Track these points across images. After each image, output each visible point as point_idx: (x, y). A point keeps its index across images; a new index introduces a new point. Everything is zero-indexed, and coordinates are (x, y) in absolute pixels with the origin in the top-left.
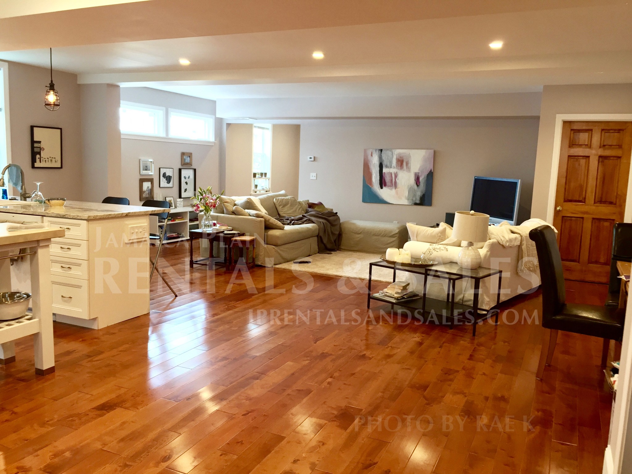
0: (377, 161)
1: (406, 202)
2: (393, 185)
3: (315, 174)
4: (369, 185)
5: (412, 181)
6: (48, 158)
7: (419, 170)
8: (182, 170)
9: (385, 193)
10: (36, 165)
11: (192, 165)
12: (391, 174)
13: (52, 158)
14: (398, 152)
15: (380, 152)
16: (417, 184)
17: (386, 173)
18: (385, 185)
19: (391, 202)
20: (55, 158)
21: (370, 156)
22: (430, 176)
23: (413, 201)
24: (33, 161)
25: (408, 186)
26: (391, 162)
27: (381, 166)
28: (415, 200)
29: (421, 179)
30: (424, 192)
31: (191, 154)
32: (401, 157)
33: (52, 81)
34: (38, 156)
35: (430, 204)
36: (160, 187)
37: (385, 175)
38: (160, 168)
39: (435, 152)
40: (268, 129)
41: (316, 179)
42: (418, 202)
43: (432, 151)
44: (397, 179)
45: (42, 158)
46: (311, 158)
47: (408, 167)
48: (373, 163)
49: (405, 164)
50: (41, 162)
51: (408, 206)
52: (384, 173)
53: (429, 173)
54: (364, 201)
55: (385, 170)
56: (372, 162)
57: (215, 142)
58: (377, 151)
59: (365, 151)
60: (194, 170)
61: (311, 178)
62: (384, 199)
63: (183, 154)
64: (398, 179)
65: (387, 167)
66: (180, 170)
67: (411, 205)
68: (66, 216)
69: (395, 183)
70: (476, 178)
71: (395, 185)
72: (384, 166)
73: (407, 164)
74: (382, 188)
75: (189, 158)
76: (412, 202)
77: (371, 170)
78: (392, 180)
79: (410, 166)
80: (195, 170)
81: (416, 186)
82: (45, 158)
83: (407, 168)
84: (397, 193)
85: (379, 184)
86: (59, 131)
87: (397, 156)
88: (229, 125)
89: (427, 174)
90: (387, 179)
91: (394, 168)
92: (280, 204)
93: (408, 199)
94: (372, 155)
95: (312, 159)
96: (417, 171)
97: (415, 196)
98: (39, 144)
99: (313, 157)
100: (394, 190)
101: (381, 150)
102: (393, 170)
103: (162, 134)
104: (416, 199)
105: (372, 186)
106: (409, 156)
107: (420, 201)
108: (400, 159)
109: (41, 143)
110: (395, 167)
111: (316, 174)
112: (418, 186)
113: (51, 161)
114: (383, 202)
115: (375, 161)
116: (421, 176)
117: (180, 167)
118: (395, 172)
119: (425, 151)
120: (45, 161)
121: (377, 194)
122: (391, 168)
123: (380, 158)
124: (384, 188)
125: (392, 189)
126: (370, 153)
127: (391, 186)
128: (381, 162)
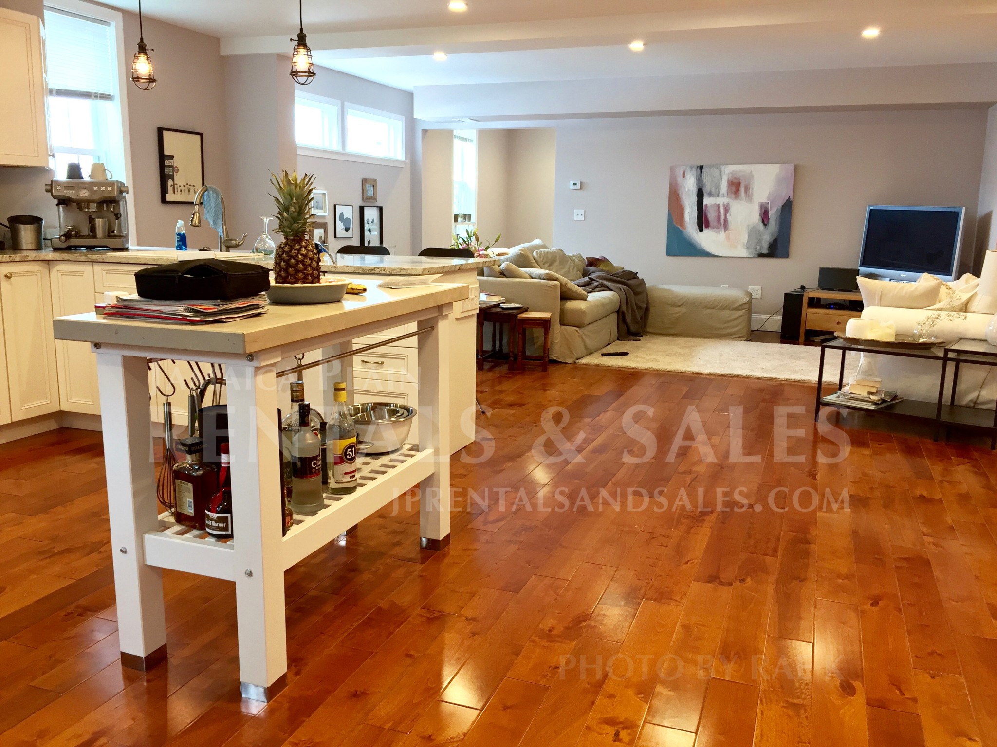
0: (693, 186)
1: (744, 253)
2: (720, 225)
3: (582, 211)
4: (679, 227)
5: (756, 217)
6: (184, 186)
7: (768, 198)
8: (365, 208)
9: (707, 239)
10: (170, 197)
11: (376, 201)
12: (718, 206)
13: (190, 185)
14: (729, 170)
15: (699, 170)
16: (763, 222)
17: (709, 205)
18: (708, 226)
19: (717, 254)
20: (194, 186)
21: (682, 177)
22: (787, 207)
23: (756, 251)
24: (164, 191)
25: (748, 226)
26: (718, 187)
27: (700, 194)
28: (761, 249)
29: (770, 214)
30: (776, 236)
31: (375, 181)
32: (736, 178)
33: (301, 29)
34: (170, 182)
35: (786, 255)
36: (335, 237)
37: (708, 209)
38: (335, 206)
39: (796, 168)
40: (471, 141)
41: (585, 220)
42: (765, 251)
43: (791, 167)
44: (728, 215)
45: (176, 186)
46: (575, 184)
47: (749, 195)
48: (687, 189)
49: (742, 189)
50: (174, 193)
51: (748, 259)
52: (706, 205)
53: (785, 204)
54: (670, 253)
55: (707, 201)
56: (685, 187)
57: (406, 162)
58: (694, 170)
59: (672, 170)
60: (379, 208)
61: (575, 218)
62: (704, 248)
63: (364, 181)
64: (730, 215)
65: (710, 195)
66: (362, 209)
67: (754, 257)
68: (377, 271)
69: (726, 221)
70: (872, 208)
71: (725, 225)
72: (705, 194)
73: (747, 189)
74: (701, 230)
75: (372, 188)
76: (754, 253)
77: (683, 202)
78: (719, 217)
79: (752, 193)
80: (381, 209)
81: (761, 226)
82: (180, 186)
83: (746, 196)
84: (728, 238)
85: (696, 224)
86: (198, 137)
87: (728, 177)
88: (425, 132)
89: (783, 204)
90: (711, 215)
91: (724, 196)
92: (545, 260)
93: (748, 248)
94: (684, 177)
95: (578, 187)
96: (764, 199)
97: (759, 241)
98: (171, 161)
99: (578, 183)
100: (723, 234)
101: (701, 168)
102: (721, 201)
103: (336, 147)
104: (762, 247)
105: (684, 228)
106: (751, 176)
107: (768, 250)
108: (734, 181)
109: (174, 159)
110: (726, 194)
111: (585, 211)
112: (765, 225)
113: (189, 191)
114: (704, 254)
115: (689, 186)
116: (770, 208)
117: (362, 204)
118: (726, 203)
119: (778, 166)
120: (181, 191)
121: (693, 241)
122: (718, 196)
123: (699, 180)
124: (705, 230)
125: (719, 232)
126: (682, 173)
127: (718, 227)
128: (700, 187)
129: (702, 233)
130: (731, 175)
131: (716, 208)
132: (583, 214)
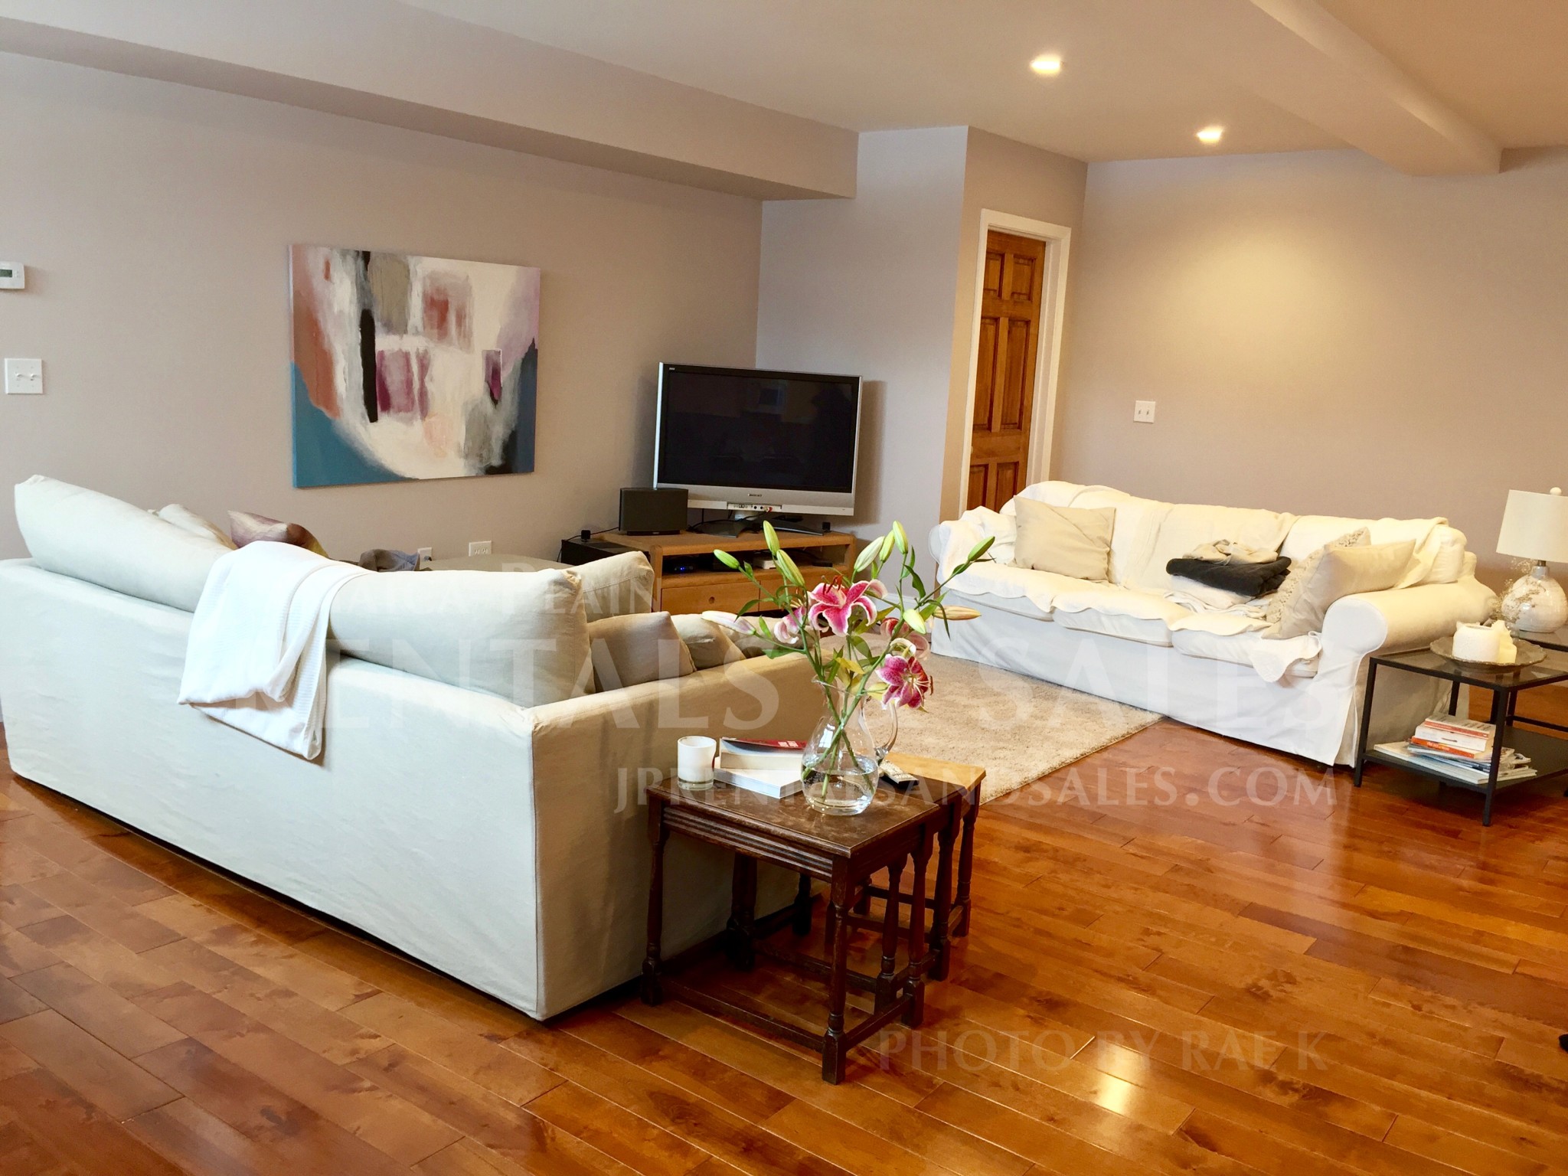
0: (351, 302)
1: (456, 466)
2: (413, 403)
3: (33, 366)
4: (323, 409)
5: (478, 386)
7: (498, 340)
9: (386, 440)
12: (406, 356)
14: (426, 269)
15: (361, 262)
16: (492, 395)
17: (387, 354)
18: (386, 407)
19: (408, 475)
21: (322, 276)
22: (530, 359)
23: (481, 461)
25: (466, 404)
26: (405, 310)
27: (367, 325)
28: (489, 457)
29: (505, 376)
30: (513, 427)
32: (438, 290)
35: (528, 467)
37: (386, 362)
39: (543, 277)
41: (44, 393)
42: (496, 461)
43: (533, 272)
44: (427, 379)
46: (8, 273)
47: (465, 334)
48: (336, 309)
49: (452, 318)
51: (468, 480)
52: (382, 353)
53: (526, 354)
54: (302, 480)
55: (384, 343)
56: (330, 305)
58: (350, 259)
59: (298, 254)
61: (12, 386)
62: (383, 462)
64: (432, 380)
65: (390, 328)
67: (477, 477)
69: (423, 393)
71: (422, 404)
72: (378, 324)
73: (461, 318)
74: (373, 418)
76: (478, 465)
77: (329, 342)
78: (409, 383)
79: (470, 329)
81: (488, 405)
83: (460, 335)
84: (429, 434)
85: (361, 402)
87: (424, 286)
89: (523, 356)
90: (393, 379)
91: (417, 333)
93: (466, 456)
94: (327, 276)
95: (17, 281)
96: (492, 345)
97: (486, 441)
99: (18, 269)
100: (418, 425)
101: (367, 257)
102: (413, 343)
104: (491, 452)
105: (339, 413)
106: (465, 290)
107: (502, 458)
108: (436, 297)
110: (420, 328)
111: (43, 363)
112: (495, 402)
114: (383, 476)
115: (341, 301)
116: (504, 363)
118: (421, 351)
119: (513, 269)
121: (358, 445)
122: (406, 332)
123: (364, 290)
124: (383, 418)
125: (409, 422)
126: (322, 266)
127: (408, 409)
128: (367, 308)
129: (375, 423)
130: (428, 282)
131: (402, 362)
132: (39, 372)
